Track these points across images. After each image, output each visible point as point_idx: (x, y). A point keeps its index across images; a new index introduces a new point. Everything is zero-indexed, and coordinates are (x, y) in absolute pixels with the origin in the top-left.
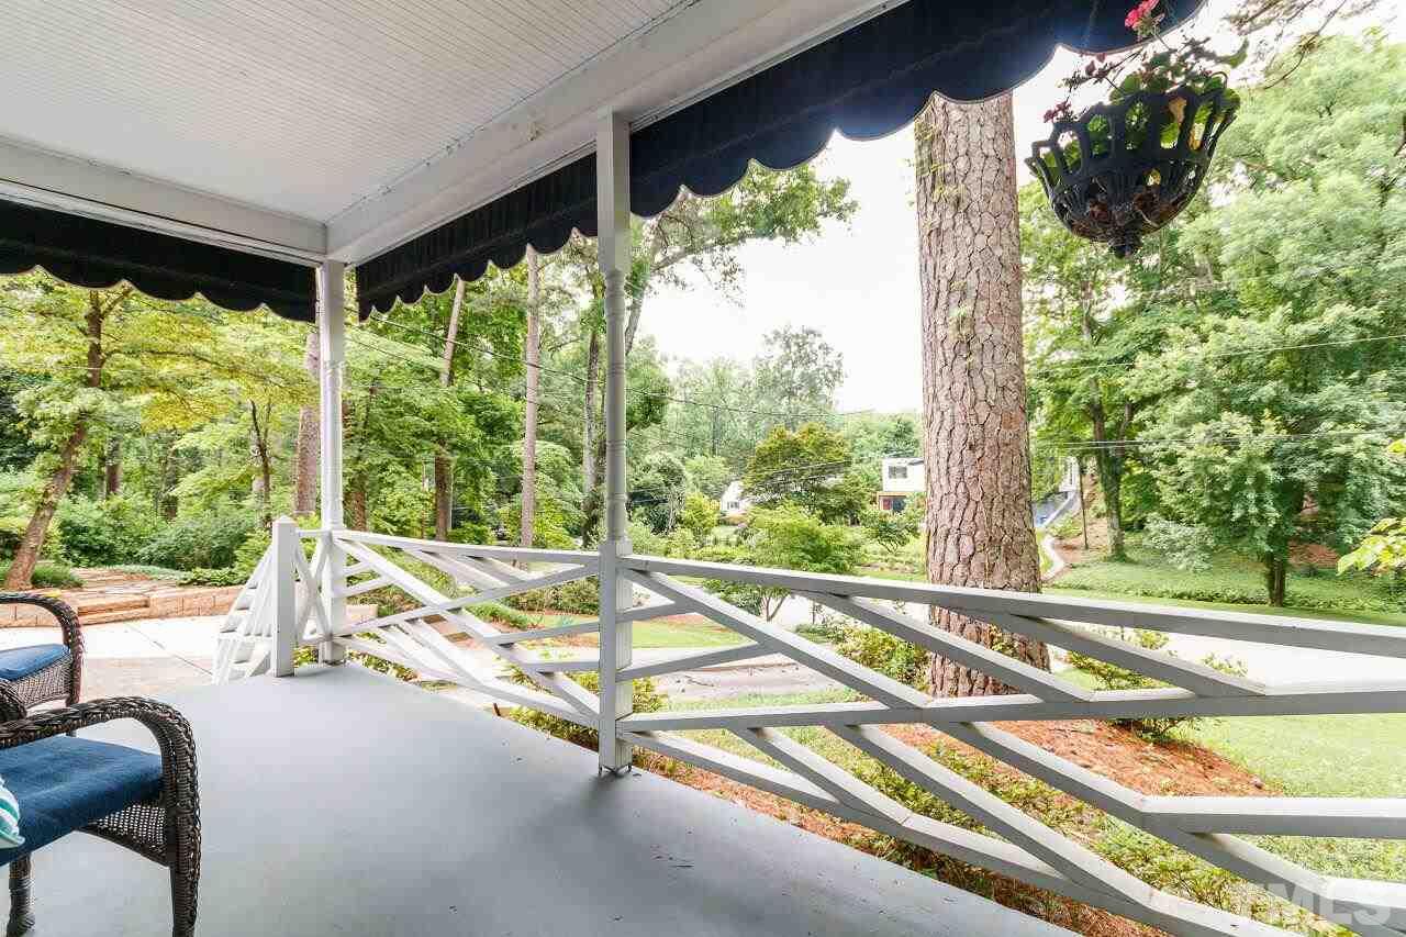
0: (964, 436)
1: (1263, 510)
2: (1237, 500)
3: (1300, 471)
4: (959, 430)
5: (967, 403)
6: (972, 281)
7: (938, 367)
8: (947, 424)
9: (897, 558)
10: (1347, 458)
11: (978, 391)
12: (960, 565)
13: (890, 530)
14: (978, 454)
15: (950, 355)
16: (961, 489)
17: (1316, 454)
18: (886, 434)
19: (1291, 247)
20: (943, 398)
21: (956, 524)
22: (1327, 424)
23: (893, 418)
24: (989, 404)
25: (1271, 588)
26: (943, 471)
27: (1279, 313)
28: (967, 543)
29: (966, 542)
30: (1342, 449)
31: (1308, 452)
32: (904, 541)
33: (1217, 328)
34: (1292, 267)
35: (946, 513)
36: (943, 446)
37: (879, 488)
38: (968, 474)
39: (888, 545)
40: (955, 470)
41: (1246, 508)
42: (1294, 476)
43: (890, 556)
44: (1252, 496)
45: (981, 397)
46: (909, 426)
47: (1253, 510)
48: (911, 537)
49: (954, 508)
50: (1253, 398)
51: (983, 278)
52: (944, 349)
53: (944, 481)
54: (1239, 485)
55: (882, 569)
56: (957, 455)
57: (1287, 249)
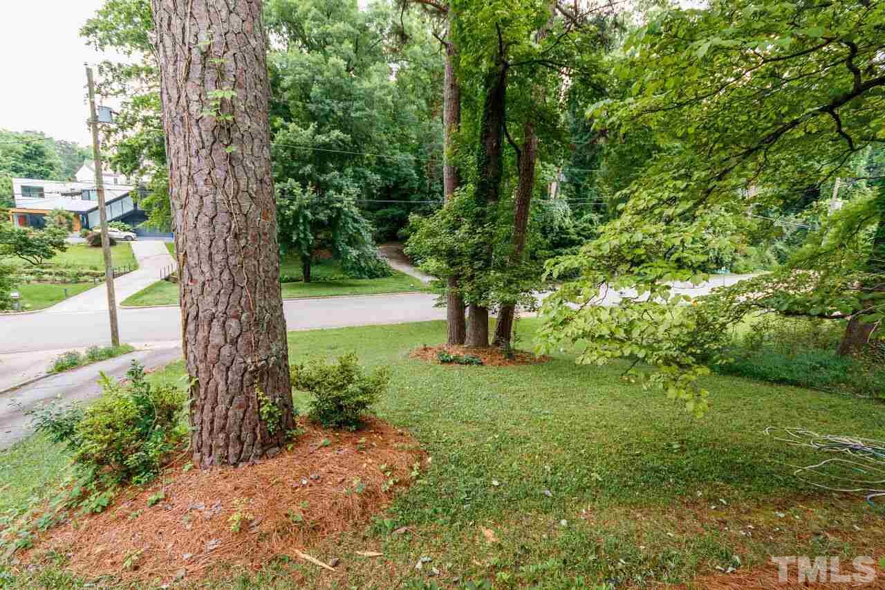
0: (228, 224)
1: (306, 235)
2: (294, 229)
3: (321, 214)
4: (222, 218)
5: (231, 192)
6: (229, 62)
7: (194, 147)
8: (209, 209)
9: (44, 271)
10: (339, 210)
11: (241, 181)
12: (228, 346)
13: (30, 245)
14: (243, 242)
15: (208, 138)
16: (226, 276)
17: (327, 207)
18: (13, 154)
19: (318, 90)
20: (202, 183)
21: (221, 308)
22: (332, 192)
23: (20, 139)
24: (250, 195)
25: (304, 273)
26: (204, 257)
27: (313, 126)
28: (233, 325)
29: (233, 323)
30: (338, 205)
31: (323, 204)
32: (50, 255)
33: (283, 126)
34: (317, 102)
35: (210, 299)
36: (203, 232)
37: (12, 205)
38: (232, 260)
39: (30, 258)
40: (218, 258)
41: (298, 234)
42: (318, 217)
43: (35, 269)
44: (301, 228)
45: (242, 186)
46: (41, 150)
47: (302, 236)
48: (57, 251)
49: (219, 293)
50: (300, 172)
51: (240, 65)
52: (199, 128)
53: (206, 268)
54: (296, 222)
55: (28, 282)
56: (221, 243)
57: (316, 90)
